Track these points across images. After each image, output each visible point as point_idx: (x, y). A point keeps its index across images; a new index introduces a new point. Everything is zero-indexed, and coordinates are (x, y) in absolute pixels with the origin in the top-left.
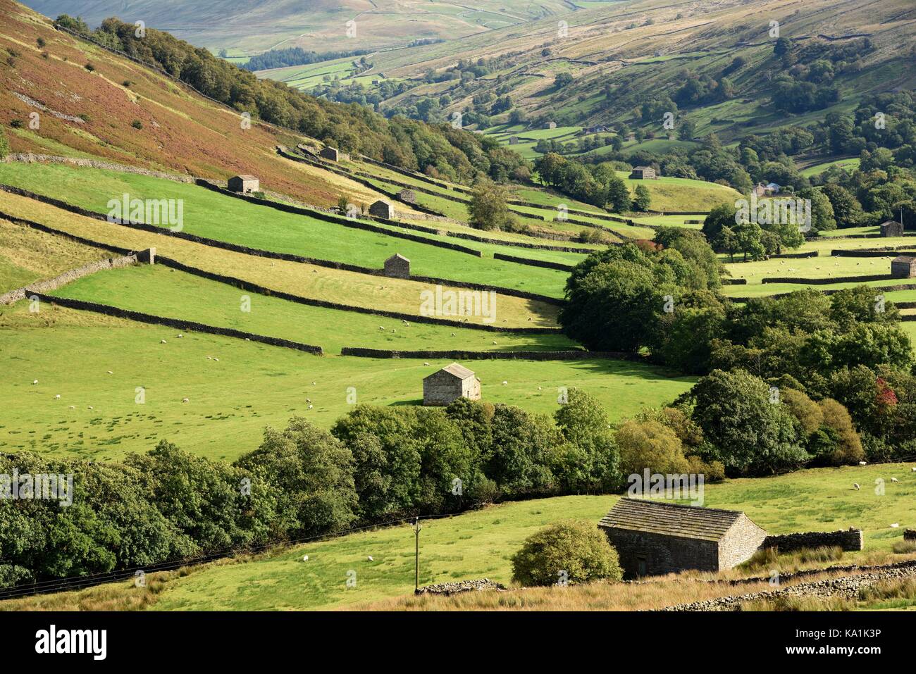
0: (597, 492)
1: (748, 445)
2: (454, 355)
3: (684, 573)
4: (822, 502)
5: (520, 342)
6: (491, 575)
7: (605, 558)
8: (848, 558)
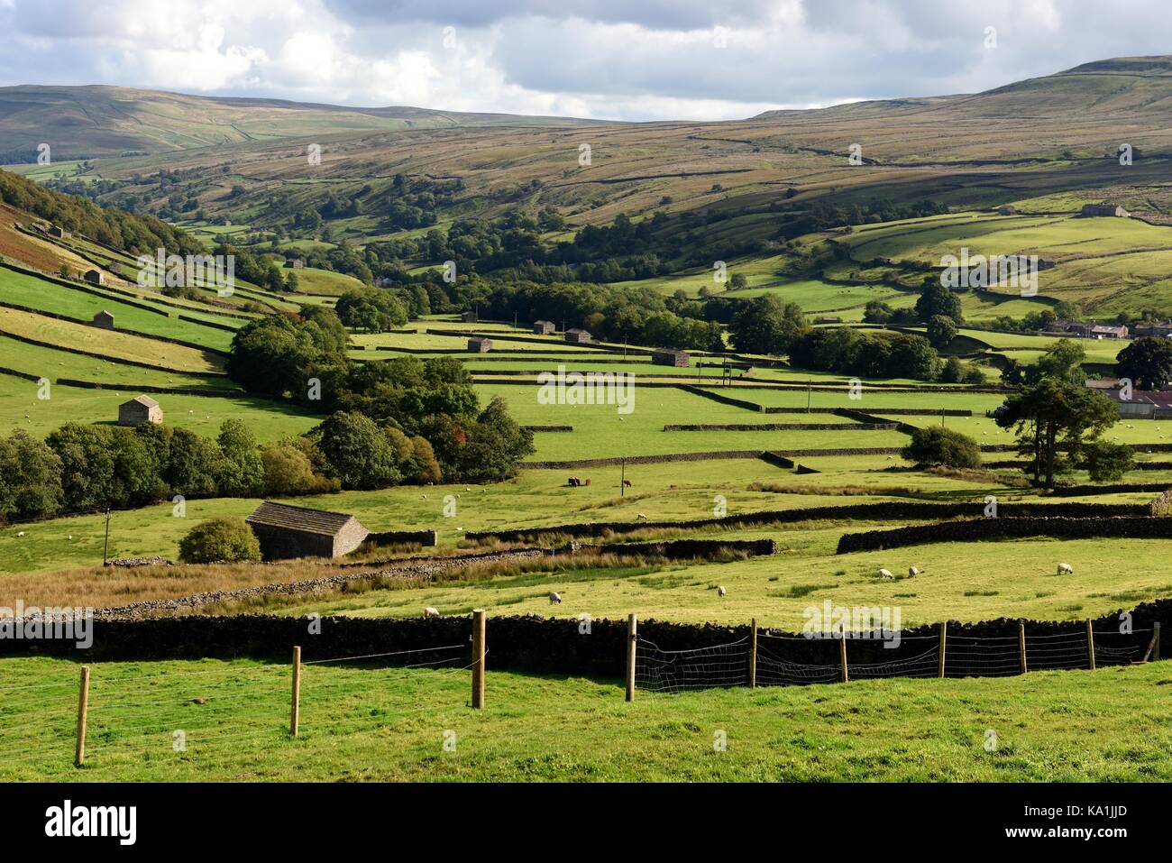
0: (246, 496)
1: (358, 466)
2: (144, 389)
3: (307, 558)
4: (408, 510)
5: (195, 382)
6: (162, 553)
7: (250, 545)
8: (427, 551)
